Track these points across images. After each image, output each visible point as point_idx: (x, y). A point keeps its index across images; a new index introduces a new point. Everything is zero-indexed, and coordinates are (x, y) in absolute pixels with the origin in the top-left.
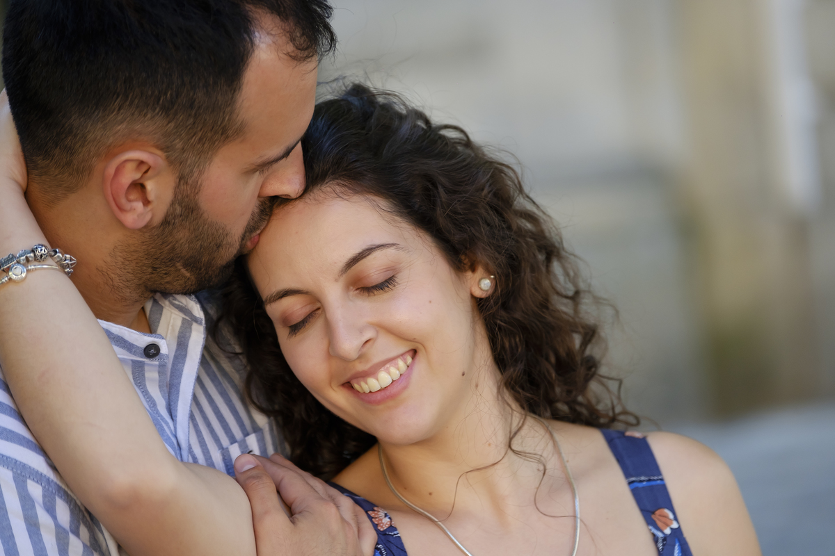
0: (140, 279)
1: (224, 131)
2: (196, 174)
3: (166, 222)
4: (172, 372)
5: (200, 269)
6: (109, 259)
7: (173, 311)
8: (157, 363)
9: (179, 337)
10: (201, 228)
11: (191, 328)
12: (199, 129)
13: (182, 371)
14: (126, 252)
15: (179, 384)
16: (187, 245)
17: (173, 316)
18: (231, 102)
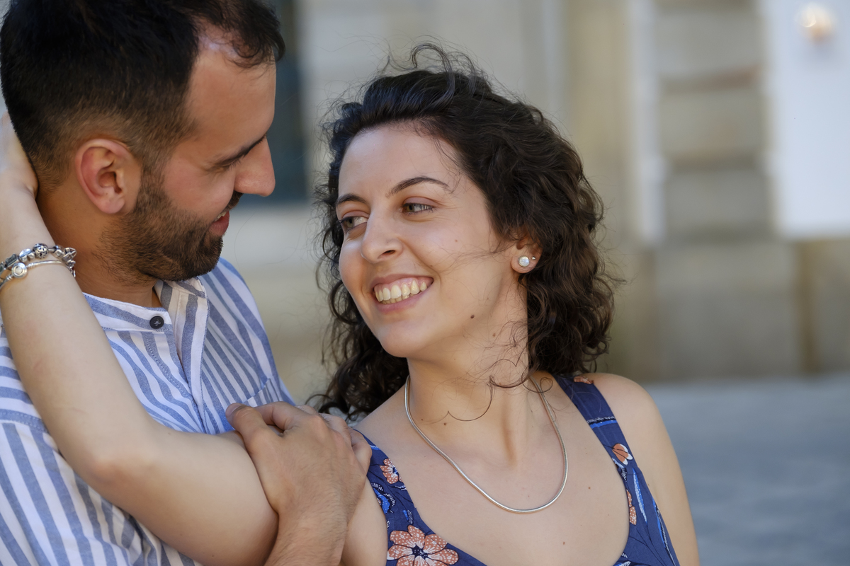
0: (131, 262)
1: (178, 128)
2: (158, 167)
3: (138, 209)
4: (183, 341)
5: (181, 255)
6: (100, 244)
7: (180, 290)
8: (163, 333)
9: (187, 312)
10: (171, 217)
11: (197, 302)
12: (154, 126)
13: (192, 339)
14: (113, 238)
15: (190, 350)
16: (161, 233)
17: (181, 294)
18: (180, 102)
